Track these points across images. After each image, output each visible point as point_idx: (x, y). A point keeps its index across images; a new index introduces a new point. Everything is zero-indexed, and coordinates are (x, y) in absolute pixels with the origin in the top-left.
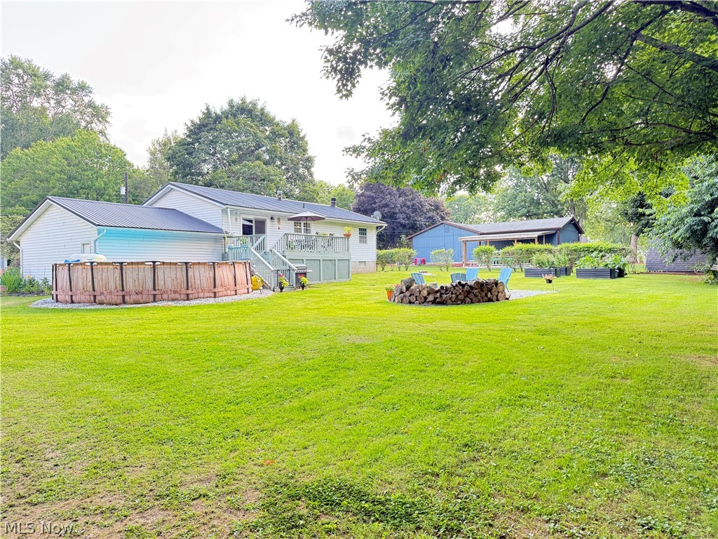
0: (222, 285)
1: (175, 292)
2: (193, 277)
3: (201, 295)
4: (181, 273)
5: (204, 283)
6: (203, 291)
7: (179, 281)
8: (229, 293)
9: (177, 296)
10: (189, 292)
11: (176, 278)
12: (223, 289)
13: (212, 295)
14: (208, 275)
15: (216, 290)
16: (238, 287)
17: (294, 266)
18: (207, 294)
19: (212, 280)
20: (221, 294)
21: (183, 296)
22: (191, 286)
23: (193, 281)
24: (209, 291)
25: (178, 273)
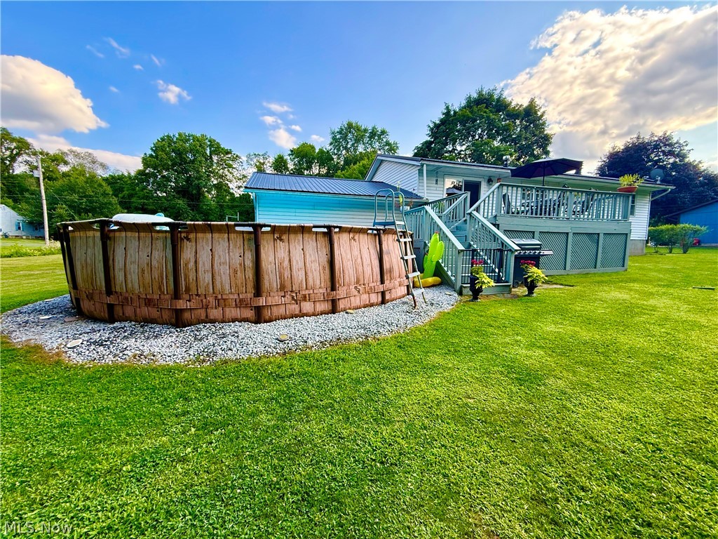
0: (282, 288)
1: (149, 302)
2: (192, 264)
3: (214, 313)
4: (161, 255)
5: (224, 280)
6: (221, 302)
7: (156, 274)
8: (307, 307)
9: (154, 313)
10: (181, 304)
11: (150, 265)
12: (288, 299)
13: (249, 313)
14: (237, 260)
15: (262, 302)
16: (341, 292)
17: (512, 243)
18: (232, 312)
19: (250, 274)
20: (277, 311)
21: (166, 315)
22: (188, 290)
23: (192, 276)
24: (241, 304)
25: (156, 254)
